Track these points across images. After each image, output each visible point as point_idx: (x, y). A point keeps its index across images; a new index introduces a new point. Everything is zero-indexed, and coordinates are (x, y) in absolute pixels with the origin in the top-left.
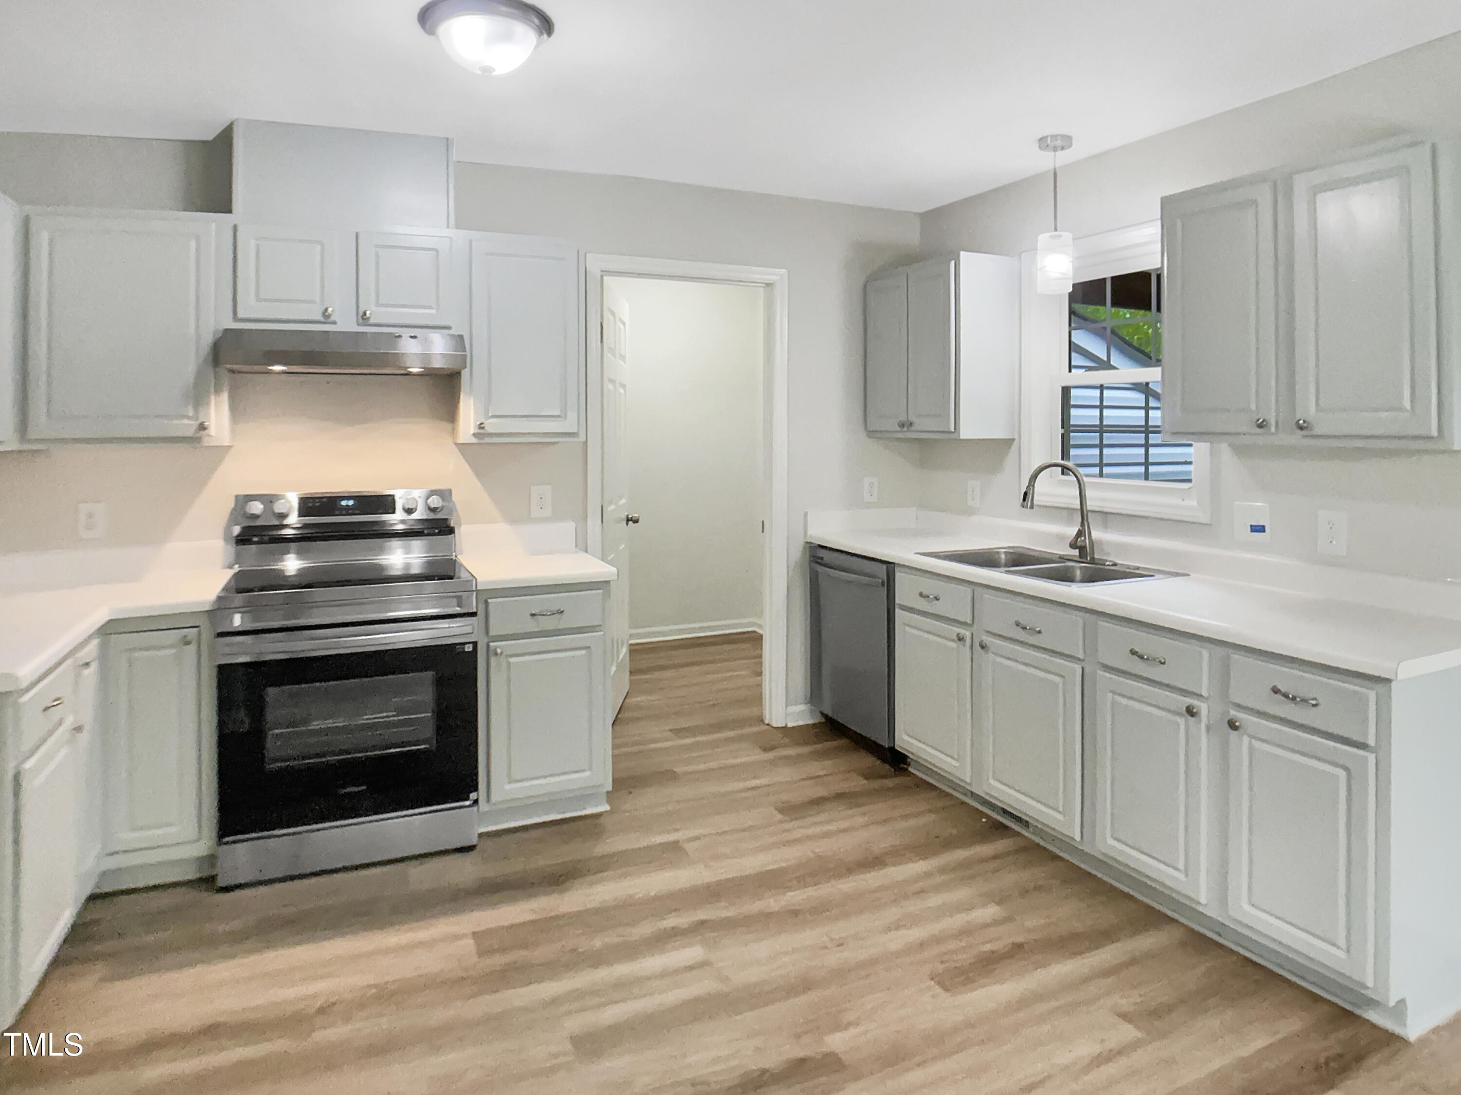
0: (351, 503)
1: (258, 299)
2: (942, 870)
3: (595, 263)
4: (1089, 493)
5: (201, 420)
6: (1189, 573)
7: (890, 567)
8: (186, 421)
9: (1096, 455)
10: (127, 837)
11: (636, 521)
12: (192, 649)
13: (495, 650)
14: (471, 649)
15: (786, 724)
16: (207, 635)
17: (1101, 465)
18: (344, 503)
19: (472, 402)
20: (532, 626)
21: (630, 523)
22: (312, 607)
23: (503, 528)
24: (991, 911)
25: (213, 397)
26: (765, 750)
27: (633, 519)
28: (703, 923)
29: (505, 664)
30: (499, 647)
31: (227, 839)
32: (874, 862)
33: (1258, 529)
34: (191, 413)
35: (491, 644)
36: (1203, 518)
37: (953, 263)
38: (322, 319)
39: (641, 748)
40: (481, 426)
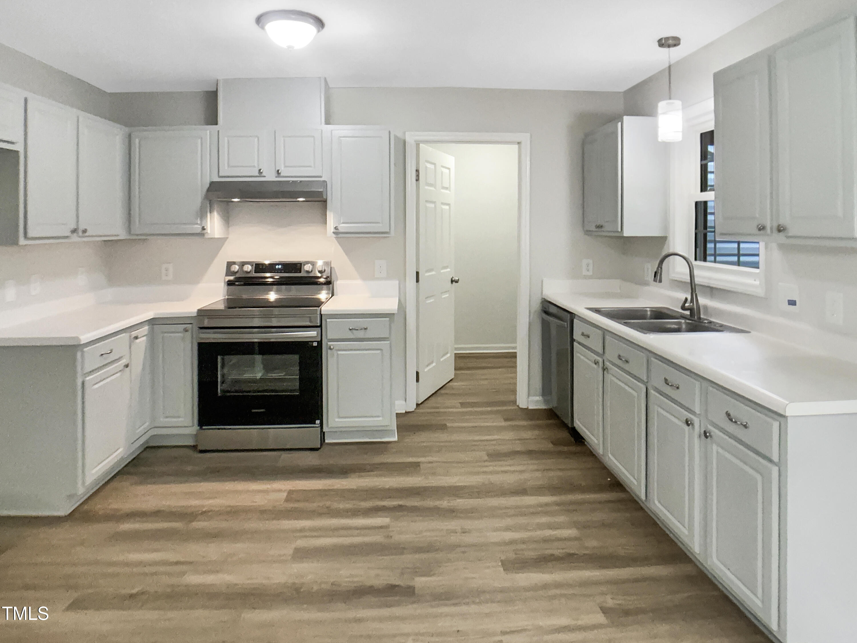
0: (280, 267)
1: (229, 166)
2: (558, 504)
3: (410, 138)
4: (696, 272)
5: (203, 226)
6: (750, 331)
7: (572, 315)
8: (196, 226)
9: (735, 248)
10: (162, 421)
11: (457, 282)
12: (189, 334)
13: (330, 346)
14: (316, 345)
15: (528, 407)
16: (196, 329)
17: (739, 255)
18: (277, 267)
19: (332, 215)
20: (350, 335)
21: (454, 283)
22: (254, 318)
23: (359, 282)
24: (572, 532)
25: (209, 214)
26: (506, 420)
27: (455, 280)
28: (400, 506)
29: (335, 355)
30: (333, 345)
31: (204, 427)
32: (522, 491)
33: (792, 303)
34: (199, 222)
35: (329, 343)
36: (760, 292)
37: (620, 124)
38: (258, 175)
39: (438, 410)
40: (336, 228)
